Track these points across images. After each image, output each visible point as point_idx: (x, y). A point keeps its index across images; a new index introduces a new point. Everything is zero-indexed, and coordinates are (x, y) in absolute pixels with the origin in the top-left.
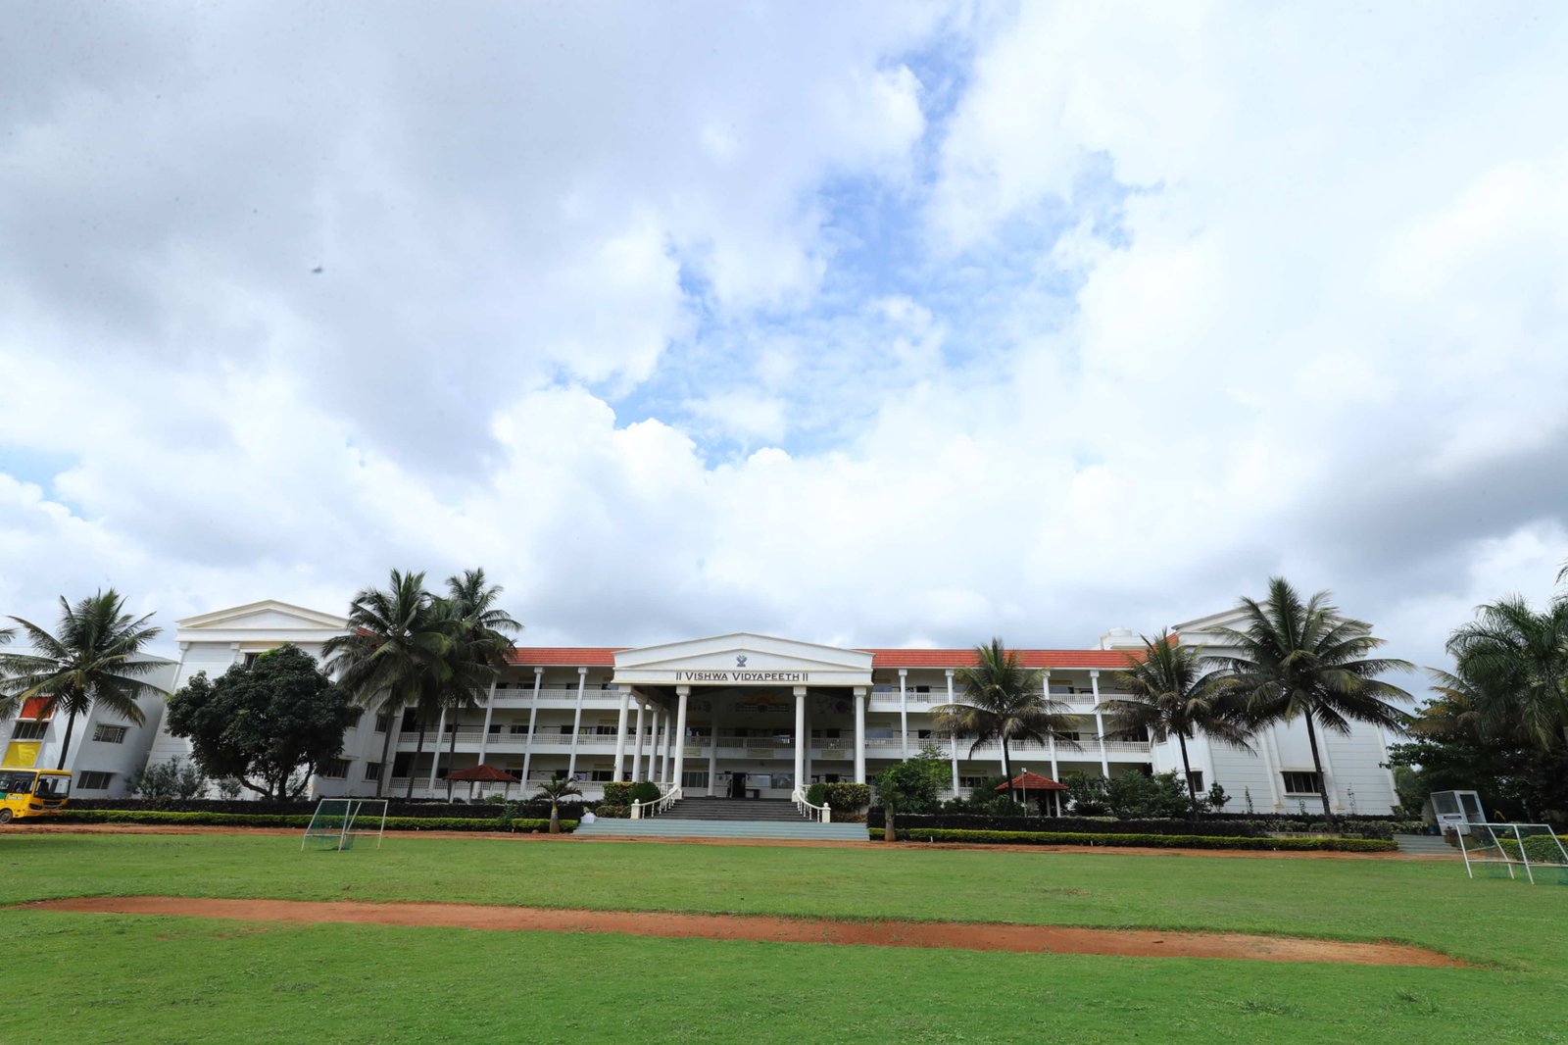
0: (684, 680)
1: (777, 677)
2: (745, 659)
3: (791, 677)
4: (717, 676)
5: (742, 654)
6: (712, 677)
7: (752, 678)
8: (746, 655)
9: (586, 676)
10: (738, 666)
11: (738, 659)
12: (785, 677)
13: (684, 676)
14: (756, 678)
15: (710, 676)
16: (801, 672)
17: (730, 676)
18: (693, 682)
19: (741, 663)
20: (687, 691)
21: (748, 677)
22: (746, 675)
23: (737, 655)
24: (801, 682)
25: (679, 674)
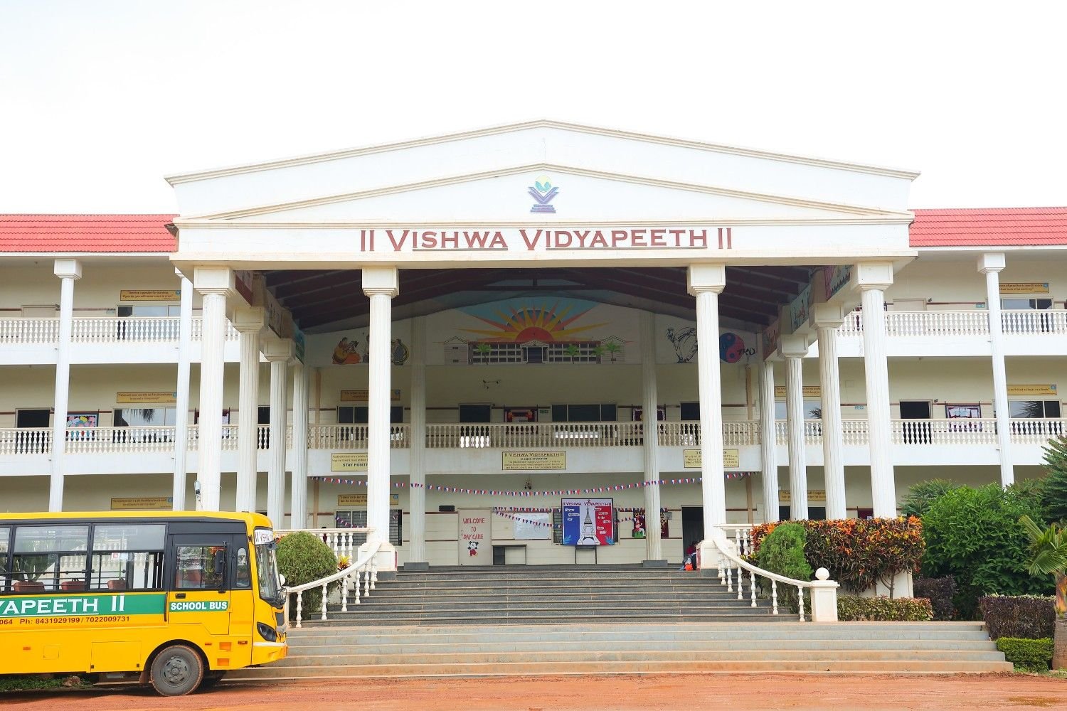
0: (383, 251)
1: (647, 238)
2: (553, 193)
3: (685, 239)
4: (476, 239)
5: (543, 177)
6: (463, 243)
7: (576, 242)
8: (555, 180)
9: (79, 285)
10: (535, 210)
11: (534, 193)
12: (669, 239)
13: (381, 238)
14: (588, 242)
15: (455, 240)
16: (712, 223)
17: (513, 237)
18: (411, 256)
19: (543, 202)
20: (390, 282)
21: (563, 239)
22: (559, 238)
23: (530, 179)
24: (713, 251)
25: (367, 238)
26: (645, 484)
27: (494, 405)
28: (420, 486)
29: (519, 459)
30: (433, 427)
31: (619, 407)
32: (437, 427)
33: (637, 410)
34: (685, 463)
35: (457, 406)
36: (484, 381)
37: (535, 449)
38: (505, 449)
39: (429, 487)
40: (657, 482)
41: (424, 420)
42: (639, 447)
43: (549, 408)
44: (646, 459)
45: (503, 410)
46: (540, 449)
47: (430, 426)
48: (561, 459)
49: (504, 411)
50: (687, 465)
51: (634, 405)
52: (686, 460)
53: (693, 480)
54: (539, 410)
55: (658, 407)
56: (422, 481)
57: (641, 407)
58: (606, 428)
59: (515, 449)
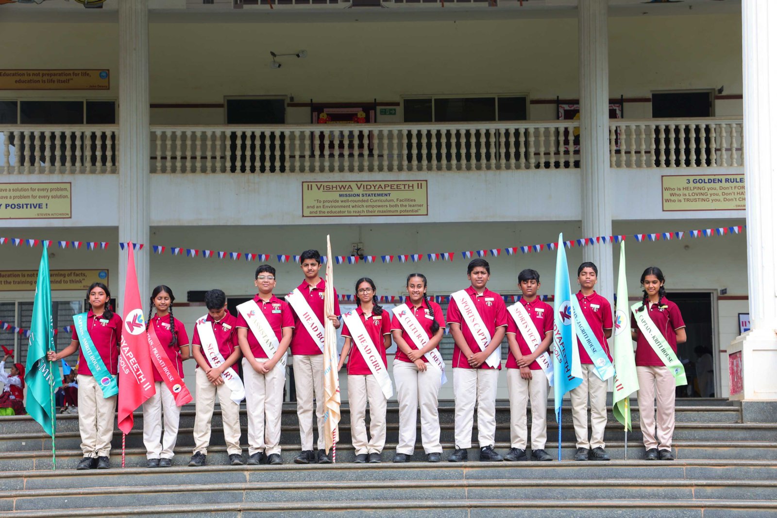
26: (583, 241)
27: (292, 99)
28: (138, 246)
29: (335, 195)
30: (164, 133)
31: (534, 102)
32: (174, 133)
33: (567, 107)
34: (664, 201)
35: (221, 100)
36: (273, 54)
37: (365, 176)
38: (308, 176)
39: (156, 248)
40: (608, 239)
41: (146, 119)
42: (572, 170)
43: (398, 104)
44: (585, 194)
45: (308, 109)
46: (377, 176)
47: (159, 131)
48: (417, 195)
49: (312, 111)
50: (668, 206)
51: (560, 98)
52: (667, 195)
53: (681, 234)
54: (379, 108)
55: (611, 101)
56: (142, 237)
57: (577, 102)
58: (507, 133)
59: (326, 176)
